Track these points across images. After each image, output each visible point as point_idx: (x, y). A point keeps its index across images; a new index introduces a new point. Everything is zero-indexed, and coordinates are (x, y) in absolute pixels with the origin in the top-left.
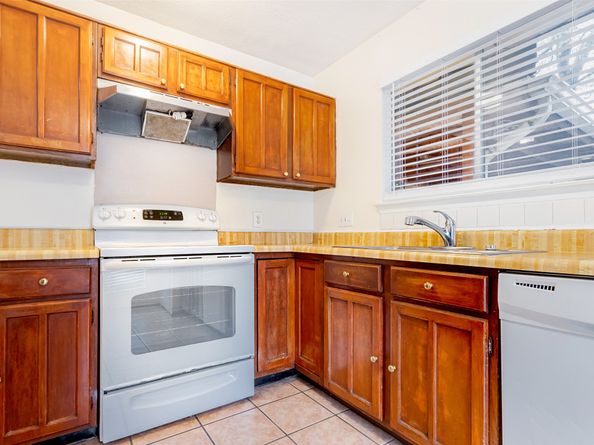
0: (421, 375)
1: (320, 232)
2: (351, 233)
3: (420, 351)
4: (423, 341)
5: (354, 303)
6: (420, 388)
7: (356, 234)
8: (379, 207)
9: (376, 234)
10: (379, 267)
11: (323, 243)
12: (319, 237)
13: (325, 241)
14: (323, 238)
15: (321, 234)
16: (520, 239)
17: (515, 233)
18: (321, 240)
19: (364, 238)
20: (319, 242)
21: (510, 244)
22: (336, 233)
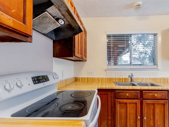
0: (152, 117)
2: (95, 78)
3: (152, 111)
4: (152, 108)
5: (129, 103)
6: (152, 120)
7: (97, 78)
8: (105, 70)
9: (106, 78)
10: (139, 92)
11: (81, 81)
12: (79, 79)
13: (82, 80)
14: (81, 79)
15: (80, 78)
16: (144, 79)
17: (143, 78)
18: (80, 80)
19: (101, 79)
20: (78, 81)
21: (142, 81)
22: (87, 78)
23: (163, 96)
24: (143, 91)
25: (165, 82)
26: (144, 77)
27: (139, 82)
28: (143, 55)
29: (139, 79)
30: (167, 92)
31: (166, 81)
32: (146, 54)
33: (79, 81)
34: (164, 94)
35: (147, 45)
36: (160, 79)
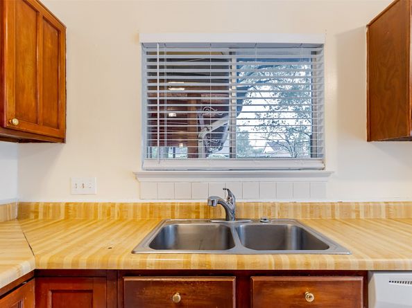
1: (33, 199)
2: (96, 204)
7: (104, 205)
8: (136, 176)
9: (135, 206)
10: (233, 280)
11: (41, 216)
12: (33, 208)
13: (45, 214)
14: (41, 210)
15: (37, 205)
16: (277, 210)
17: (273, 205)
18: (38, 212)
19: (116, 210)
20: (32, 216)
21: (270, 214)
22: (67, 204)
23: (343, 298)
24: (254, 279)
25: (350, 220)
26: (275, 201)
27: (254, 221)
28: (297, 135)
29: (257, 209)
30: (361, 279)
31: (354, 216)
32: (301, 132)
33: (37, 217)
34: (347, 290)
35: (304, 112)
36: (333, 206)
